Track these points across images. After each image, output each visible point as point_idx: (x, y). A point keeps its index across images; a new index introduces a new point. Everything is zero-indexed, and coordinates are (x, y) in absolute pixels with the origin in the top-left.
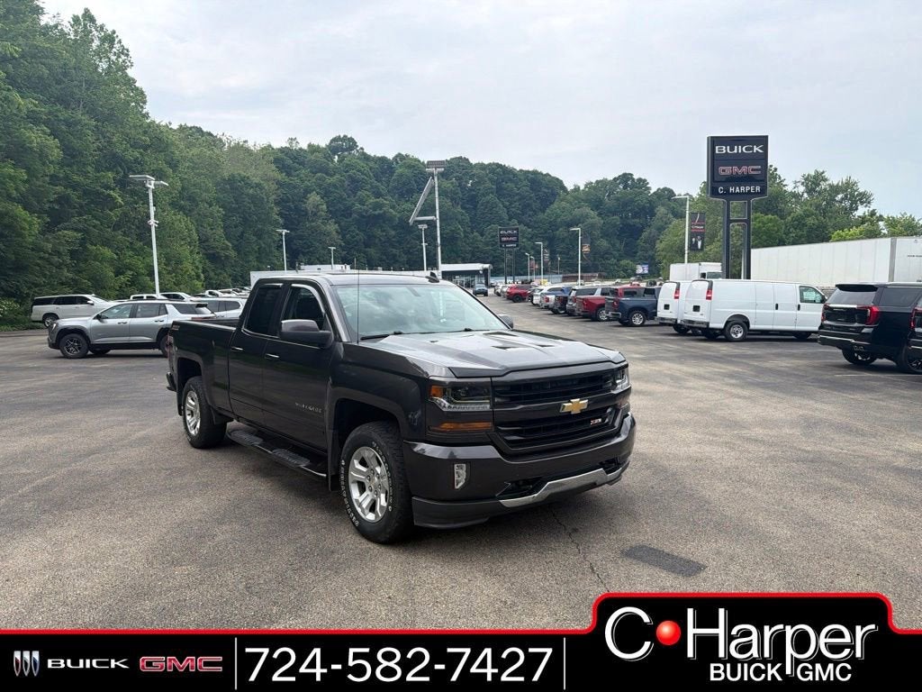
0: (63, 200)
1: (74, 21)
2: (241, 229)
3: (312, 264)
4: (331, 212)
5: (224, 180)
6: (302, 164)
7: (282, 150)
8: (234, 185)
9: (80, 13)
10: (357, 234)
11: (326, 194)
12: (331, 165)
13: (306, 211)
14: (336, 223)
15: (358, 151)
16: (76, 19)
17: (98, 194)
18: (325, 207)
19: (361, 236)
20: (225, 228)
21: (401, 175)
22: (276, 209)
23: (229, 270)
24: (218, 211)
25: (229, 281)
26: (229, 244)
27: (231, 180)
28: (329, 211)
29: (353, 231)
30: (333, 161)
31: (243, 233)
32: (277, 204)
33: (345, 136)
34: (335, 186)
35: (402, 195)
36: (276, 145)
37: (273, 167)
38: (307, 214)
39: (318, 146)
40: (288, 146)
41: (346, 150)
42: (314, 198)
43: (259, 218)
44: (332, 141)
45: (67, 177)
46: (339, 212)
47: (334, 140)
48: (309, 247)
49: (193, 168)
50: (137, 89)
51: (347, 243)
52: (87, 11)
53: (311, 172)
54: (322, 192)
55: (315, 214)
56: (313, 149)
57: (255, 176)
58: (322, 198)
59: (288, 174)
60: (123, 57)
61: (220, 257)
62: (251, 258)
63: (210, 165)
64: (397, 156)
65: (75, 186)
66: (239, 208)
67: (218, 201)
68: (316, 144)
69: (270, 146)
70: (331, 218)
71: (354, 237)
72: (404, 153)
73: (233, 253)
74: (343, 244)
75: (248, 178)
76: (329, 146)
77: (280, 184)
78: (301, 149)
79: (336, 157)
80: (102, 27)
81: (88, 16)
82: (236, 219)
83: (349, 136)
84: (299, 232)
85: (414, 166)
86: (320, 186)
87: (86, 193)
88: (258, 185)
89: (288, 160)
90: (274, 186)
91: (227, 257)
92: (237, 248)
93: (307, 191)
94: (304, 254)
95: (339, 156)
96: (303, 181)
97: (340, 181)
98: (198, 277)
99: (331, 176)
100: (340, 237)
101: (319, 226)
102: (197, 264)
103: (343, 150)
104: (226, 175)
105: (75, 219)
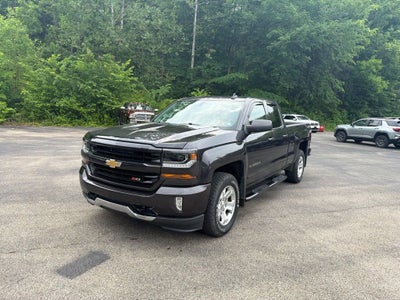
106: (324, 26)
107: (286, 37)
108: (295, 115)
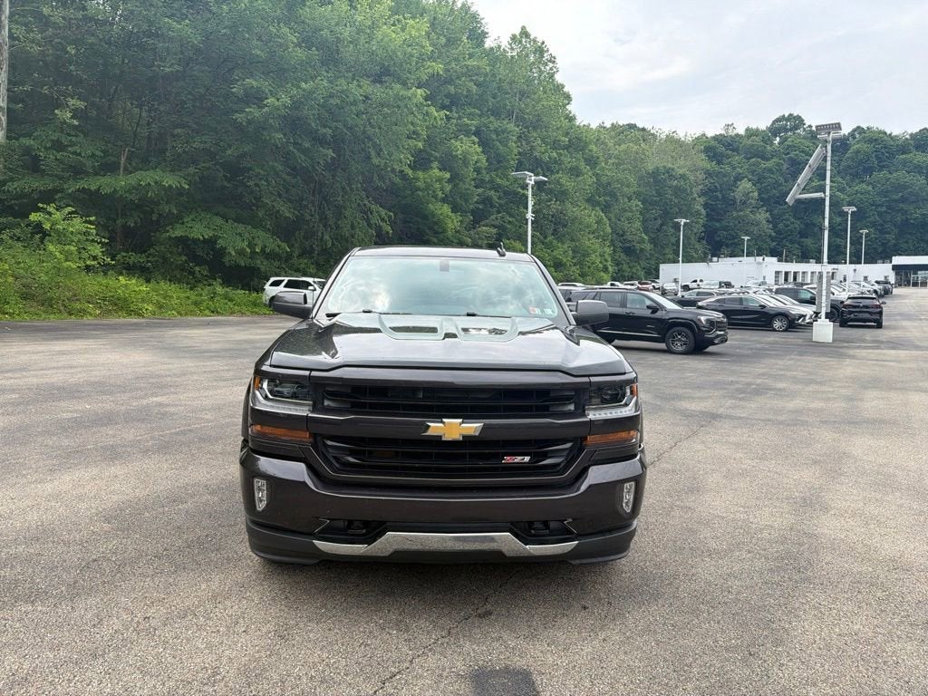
0: (487, 201)
1: (512, 39)
2: (659, 222)
3: (735, 256)
4: (762, 199)
5: (649, 173)
6: (736, 150)
7: (716, 138)
8: (658, 179)
9: (517, 32)
10: (793, 223)
11: (759, 181)
12: (769, 148)
13: (734, 201)
14: (767, 211)
15: (804, 130)
16: (514, 38)
17: (516, 194)
18: (756, 194)
19: (797, 225)
20: (644, 221)
21: (858, 152)
22: (702, 200)
23: (643, 263)
24: (637, 204)
25: (642, 274)
26: (646, 237)
27: (655, 174)
28: (761, 199)
29: (786, 220)
30: (772, 144)
31: (662, 225)
32: (703, 194)
33: (791, 115)
34: (770, 171)
35: (856, 176)
36: (710, 134)
37: (703, 156)
38: (735, 202)
39: (757, 129)
40: (723, 132)
41: (791, 130)
42: (745, 185)
43: (680, 210)
44: (774, 122)
45: (492, 181)
46: (772, 198)
47: (778, 120)
48: (734, 238)
49: (619, 164)
50: (565, 93)
51: (779, 232)
52: (523, 28)
53: (745, 158)
54: (756, 178)
55: (744, 203)
56: (751, 133)
57: (681, 167)
58: (754, 185)
59: (719, 163)
60: (551, 65)
61: (635, 251)
62: (667, 251)
63: (635, 160)
64: (854, 130)
65: (497, 188)
66: (661, 200)
67: (638, 194)
68: (754, 127)
69: (704, 135)
70: (763, 206)
71: (787, 226)
72: (865, 126)
73: (648, 247)
74: (773, 234)
75: (673, 169)
76: (770, 129)
77: (709, 174)
78: (737, 135)
79: (778, 139)
80: (535, 41)
81: (525, 33)
82: (656, 212)
83: (795, 115)
84: (724, 223)
85: (876, 140)
86: (753, 172)
87: (506, 193)
88: (683, 177)
89: (720, 148)
90: (702, 176)
91: (642, 250)
92: (652, 241)
93: (738, 178)
94: (727, 246)
95: (780, 137)
96: (734, 168)
97: (778, 164)
98: (605, 269)
99: (767, 160)
100: (771, 226)
101: (746, 216)
102: (607, 257)
103: (786, 130)
104: (651, 168)
105: (493, 217)
106: (356, 91)
107: (279, 101)
108: (310, 280)
